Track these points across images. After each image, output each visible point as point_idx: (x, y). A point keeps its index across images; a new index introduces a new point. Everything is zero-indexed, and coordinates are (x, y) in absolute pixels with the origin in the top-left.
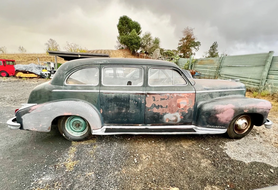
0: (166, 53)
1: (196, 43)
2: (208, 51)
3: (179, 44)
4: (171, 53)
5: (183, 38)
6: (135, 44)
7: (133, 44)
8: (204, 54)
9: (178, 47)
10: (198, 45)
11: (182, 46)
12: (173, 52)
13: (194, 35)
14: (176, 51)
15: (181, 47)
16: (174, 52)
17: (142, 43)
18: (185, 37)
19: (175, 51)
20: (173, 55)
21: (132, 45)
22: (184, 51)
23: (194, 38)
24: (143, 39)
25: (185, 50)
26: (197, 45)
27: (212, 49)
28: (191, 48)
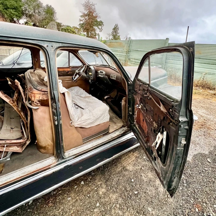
0: (65, 30)
1: (99, 22)
2: (111, 33)
3: (81, 20)
4: (72, 30)
5: (84, 14)
6: (13, 9)
7: (9, 8)
8: (108, 36)
9: (80, 24)
10: (101, 25)
11: (84, 24)
12: (74, 29)
13: (97, 12)
14: (78, 28)
15: (83, 24)
16: (75, 30)
17: (27, 10)
18: (86, 13)
19: (76, 28)
20: (75, 33)
21: (6, 9)
22: (87, 30)
23: (97, 16)
24: (26, 3)
25: (89, 29)
26: (100, 25)
27: (114, 31)
28: (94, 27)
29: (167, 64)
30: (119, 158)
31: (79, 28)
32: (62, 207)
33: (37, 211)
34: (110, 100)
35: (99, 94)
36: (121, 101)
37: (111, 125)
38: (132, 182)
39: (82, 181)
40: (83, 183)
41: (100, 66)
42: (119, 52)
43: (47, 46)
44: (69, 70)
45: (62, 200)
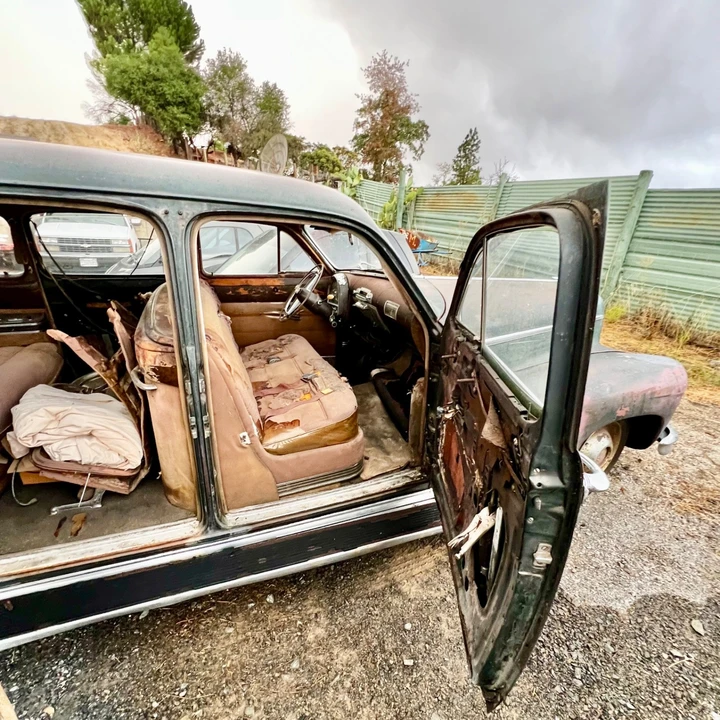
0: (312, 158)
1: (414, 126)
2: (452, 163)
3: (359, 125)
4: (332, 158)
5: (371, 101)
6: (178, 105)
7: (169, 104)
8: (438, 173)
9: (355, 138)
10: (422, 134)
11: (367, 136)
12: (338, 154)
13: (409, 93)
14: (348, 152)
15: (364, 137)
16: (340, 157)
17: (212, 105)
18: (376, 96)
19: (344, 151)
20: (339, 167)
21: (163, 107)
22: (375, 156)
23: (409, 107)
24: (212, 83)
25: (380, 152)
26: (418, 136)
27: (462, 154)
28: (398, 144)
29: (627, 269)
30: (388, 553)
31: (351, 149)
32: (209, 647)
33: (152, 639)
34: (387, 382)
35: (362, 360)
36: (411, 389)
37: (372, 458)
38: (405, 630)
39: (270, 594)
40: (270, 599)
41: (363, 273)
42: (462, 226)
43: (166, 213)
44: (278, 282)
45: (213, 629)
